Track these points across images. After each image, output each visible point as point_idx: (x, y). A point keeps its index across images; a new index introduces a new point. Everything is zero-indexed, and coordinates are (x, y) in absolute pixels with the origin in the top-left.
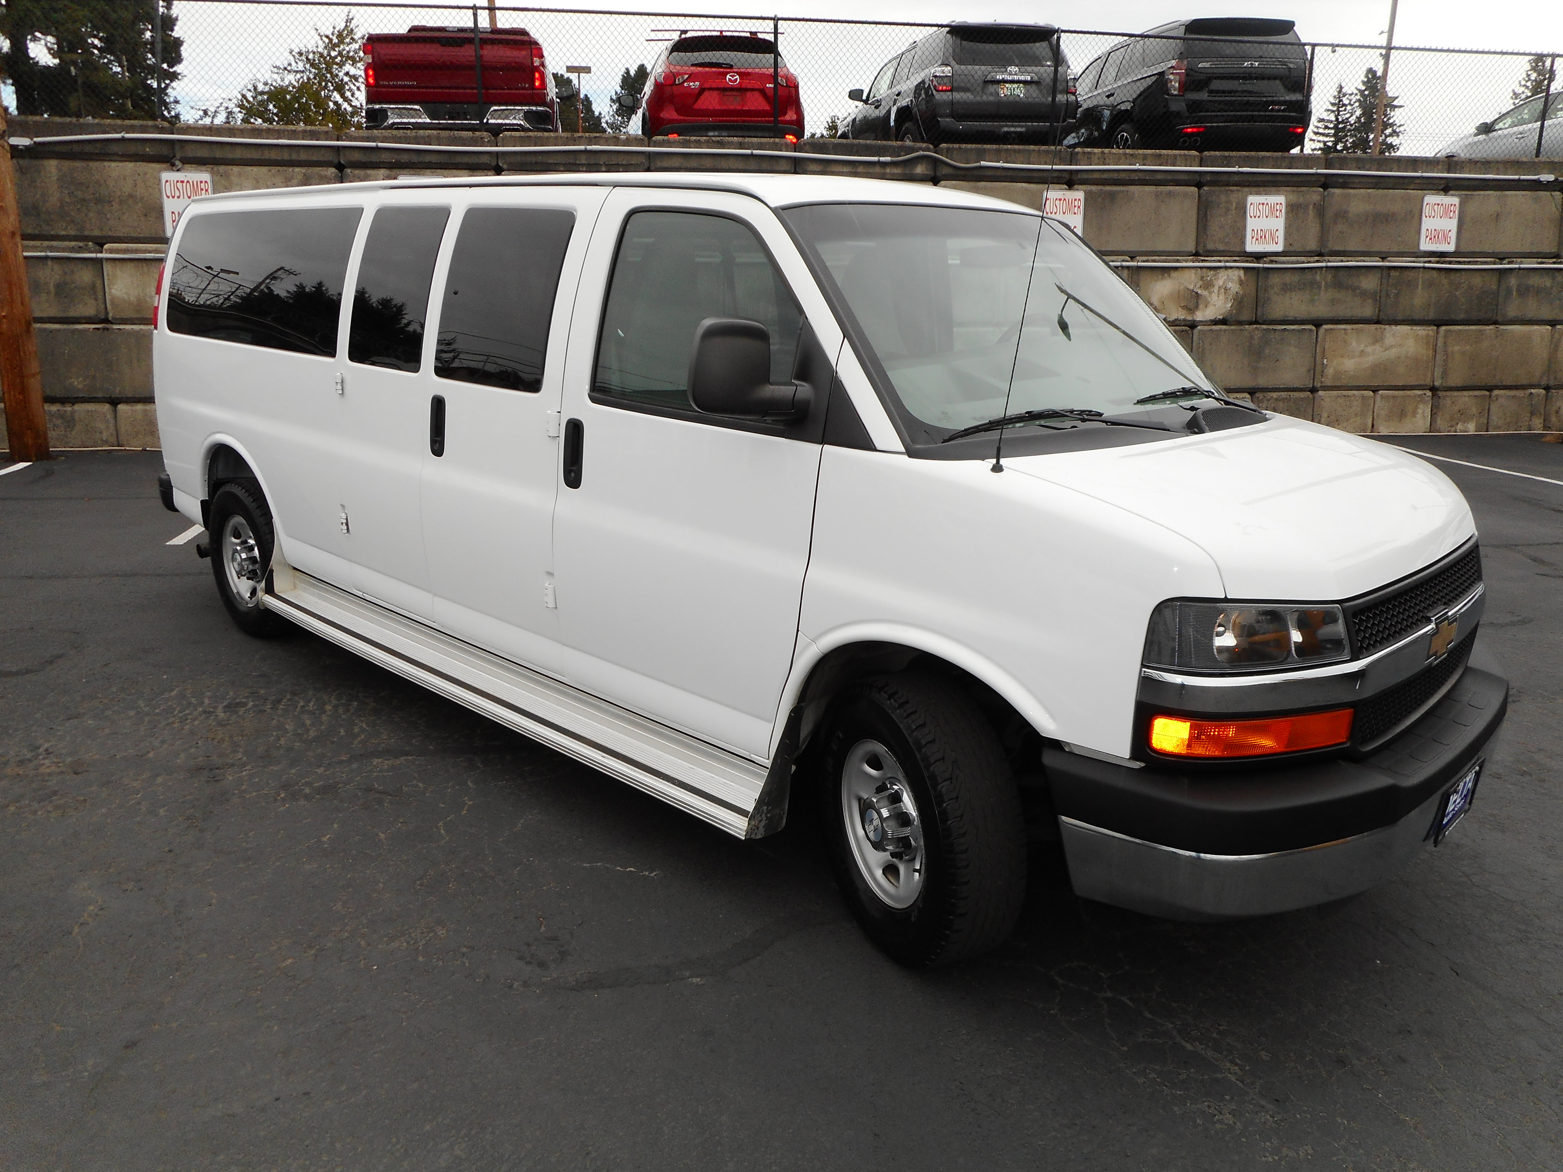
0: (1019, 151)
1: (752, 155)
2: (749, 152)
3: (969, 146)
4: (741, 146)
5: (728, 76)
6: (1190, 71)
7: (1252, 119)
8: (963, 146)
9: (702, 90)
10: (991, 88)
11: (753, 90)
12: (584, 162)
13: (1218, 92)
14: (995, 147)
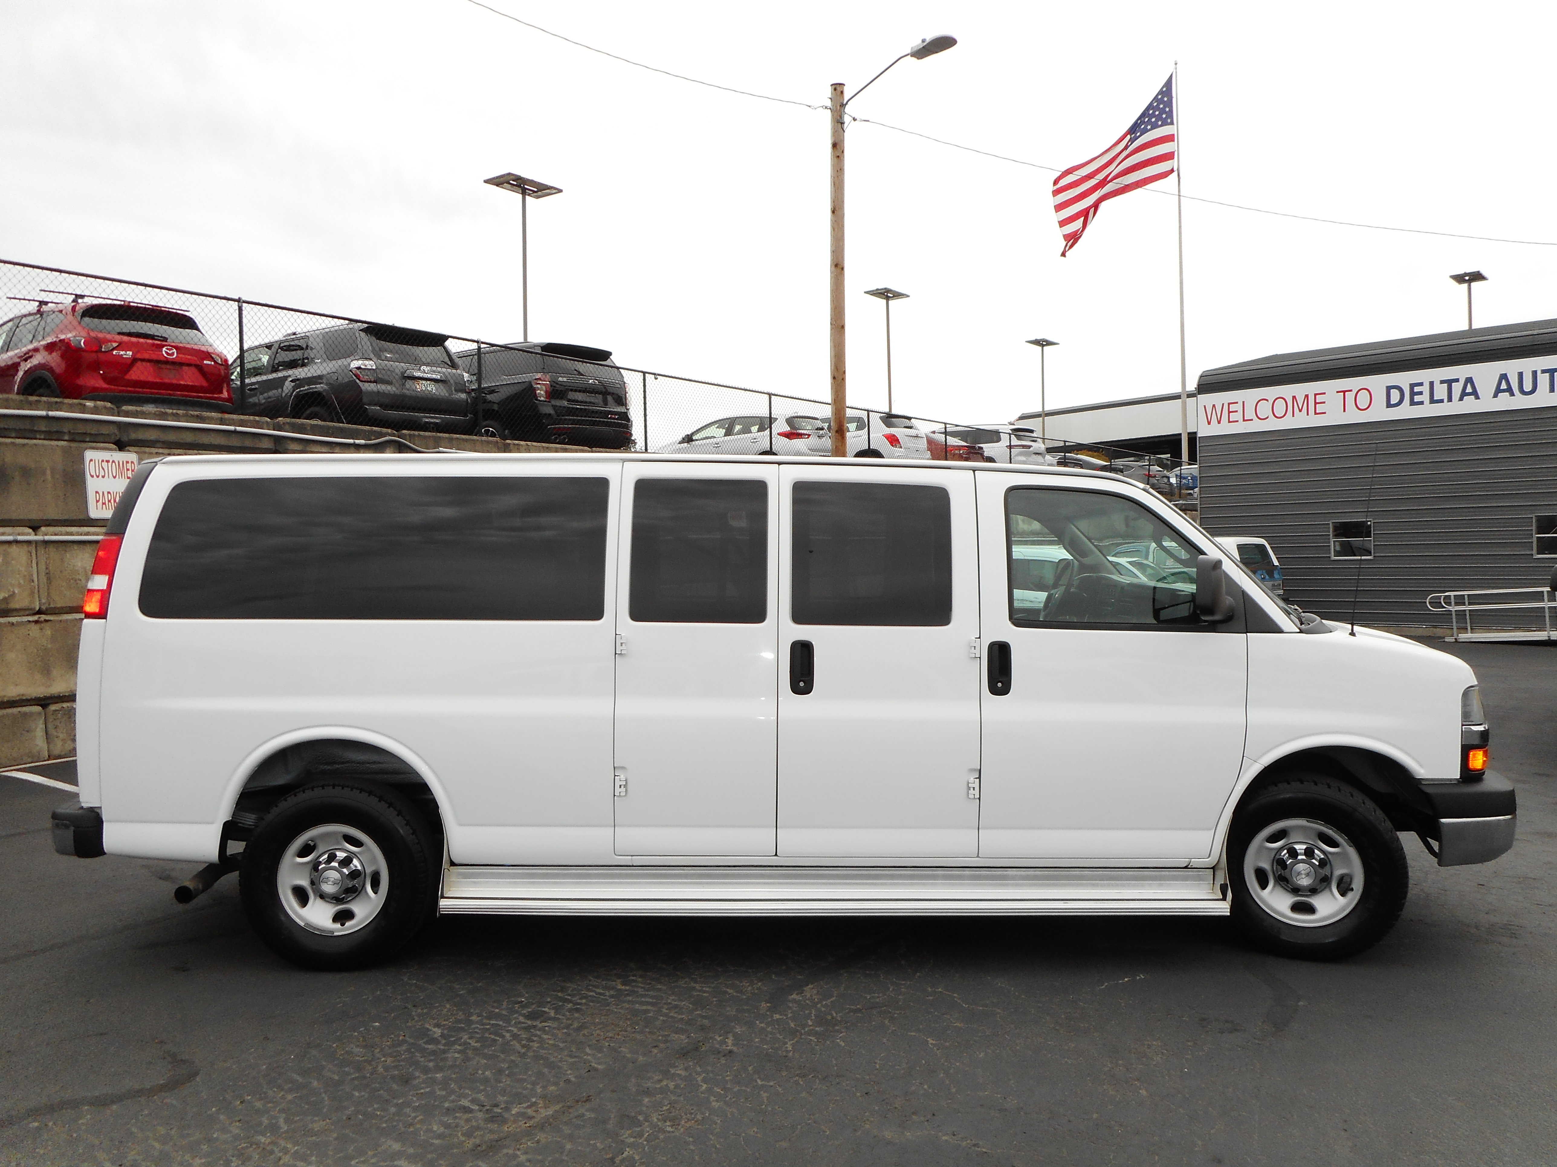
0: (467, 440)
1: (235, 432)
2: (232, 428)
3: (427, 434)
4: (222, 422)
5: (164, 349)
6: (554, 384)
7: (594, 423)
8: (422, 433)
9: (134, 360)
10: (409, 384)
11: (189, 365)
12: (44, 429)
13: (573, 401)
14: (447, 435)
